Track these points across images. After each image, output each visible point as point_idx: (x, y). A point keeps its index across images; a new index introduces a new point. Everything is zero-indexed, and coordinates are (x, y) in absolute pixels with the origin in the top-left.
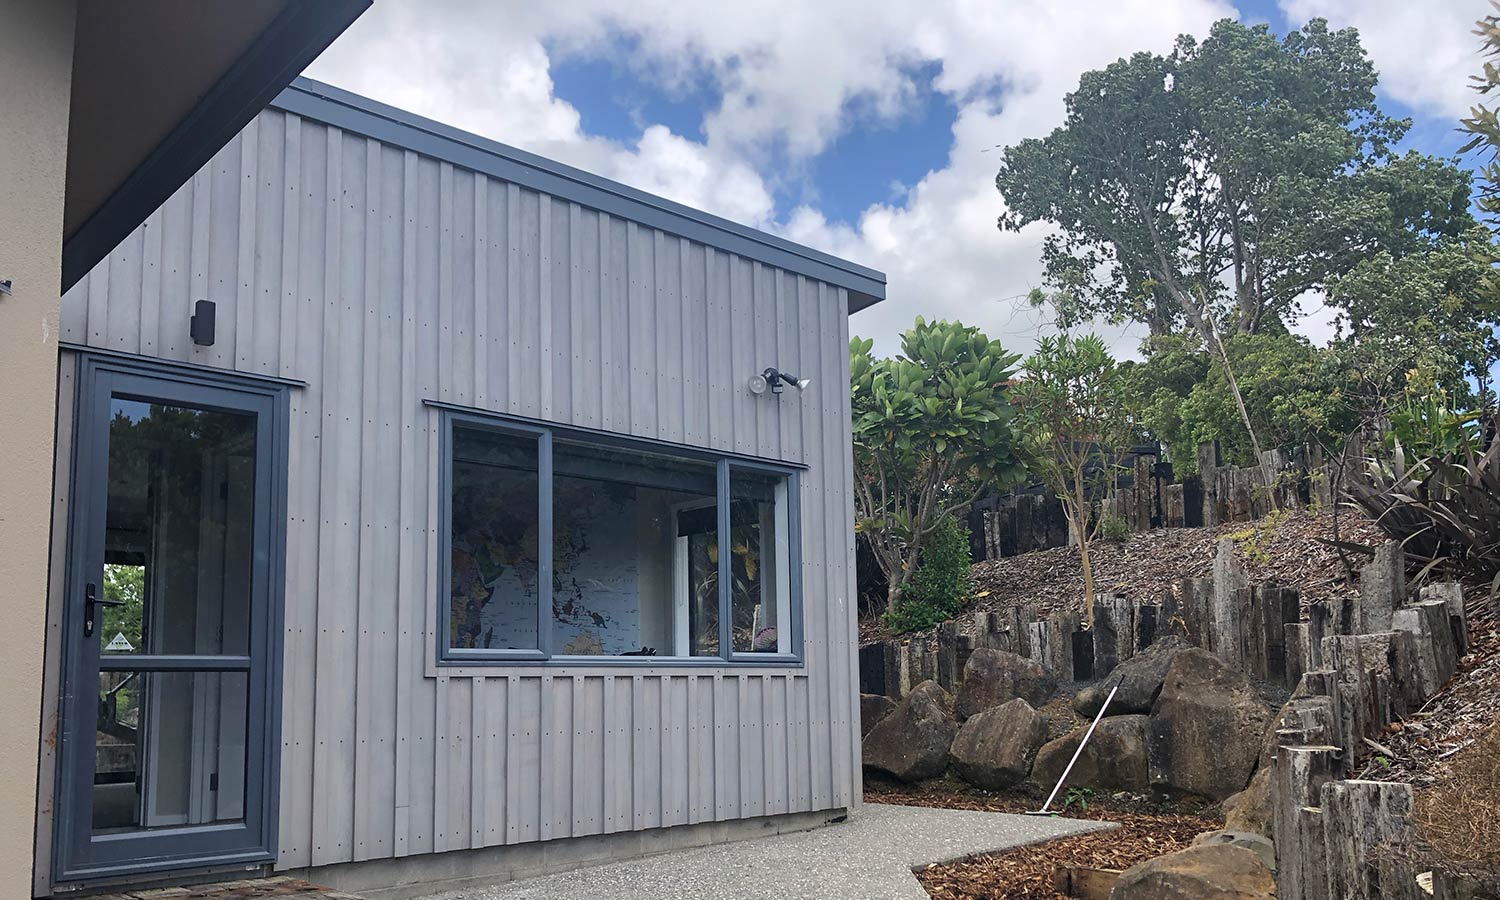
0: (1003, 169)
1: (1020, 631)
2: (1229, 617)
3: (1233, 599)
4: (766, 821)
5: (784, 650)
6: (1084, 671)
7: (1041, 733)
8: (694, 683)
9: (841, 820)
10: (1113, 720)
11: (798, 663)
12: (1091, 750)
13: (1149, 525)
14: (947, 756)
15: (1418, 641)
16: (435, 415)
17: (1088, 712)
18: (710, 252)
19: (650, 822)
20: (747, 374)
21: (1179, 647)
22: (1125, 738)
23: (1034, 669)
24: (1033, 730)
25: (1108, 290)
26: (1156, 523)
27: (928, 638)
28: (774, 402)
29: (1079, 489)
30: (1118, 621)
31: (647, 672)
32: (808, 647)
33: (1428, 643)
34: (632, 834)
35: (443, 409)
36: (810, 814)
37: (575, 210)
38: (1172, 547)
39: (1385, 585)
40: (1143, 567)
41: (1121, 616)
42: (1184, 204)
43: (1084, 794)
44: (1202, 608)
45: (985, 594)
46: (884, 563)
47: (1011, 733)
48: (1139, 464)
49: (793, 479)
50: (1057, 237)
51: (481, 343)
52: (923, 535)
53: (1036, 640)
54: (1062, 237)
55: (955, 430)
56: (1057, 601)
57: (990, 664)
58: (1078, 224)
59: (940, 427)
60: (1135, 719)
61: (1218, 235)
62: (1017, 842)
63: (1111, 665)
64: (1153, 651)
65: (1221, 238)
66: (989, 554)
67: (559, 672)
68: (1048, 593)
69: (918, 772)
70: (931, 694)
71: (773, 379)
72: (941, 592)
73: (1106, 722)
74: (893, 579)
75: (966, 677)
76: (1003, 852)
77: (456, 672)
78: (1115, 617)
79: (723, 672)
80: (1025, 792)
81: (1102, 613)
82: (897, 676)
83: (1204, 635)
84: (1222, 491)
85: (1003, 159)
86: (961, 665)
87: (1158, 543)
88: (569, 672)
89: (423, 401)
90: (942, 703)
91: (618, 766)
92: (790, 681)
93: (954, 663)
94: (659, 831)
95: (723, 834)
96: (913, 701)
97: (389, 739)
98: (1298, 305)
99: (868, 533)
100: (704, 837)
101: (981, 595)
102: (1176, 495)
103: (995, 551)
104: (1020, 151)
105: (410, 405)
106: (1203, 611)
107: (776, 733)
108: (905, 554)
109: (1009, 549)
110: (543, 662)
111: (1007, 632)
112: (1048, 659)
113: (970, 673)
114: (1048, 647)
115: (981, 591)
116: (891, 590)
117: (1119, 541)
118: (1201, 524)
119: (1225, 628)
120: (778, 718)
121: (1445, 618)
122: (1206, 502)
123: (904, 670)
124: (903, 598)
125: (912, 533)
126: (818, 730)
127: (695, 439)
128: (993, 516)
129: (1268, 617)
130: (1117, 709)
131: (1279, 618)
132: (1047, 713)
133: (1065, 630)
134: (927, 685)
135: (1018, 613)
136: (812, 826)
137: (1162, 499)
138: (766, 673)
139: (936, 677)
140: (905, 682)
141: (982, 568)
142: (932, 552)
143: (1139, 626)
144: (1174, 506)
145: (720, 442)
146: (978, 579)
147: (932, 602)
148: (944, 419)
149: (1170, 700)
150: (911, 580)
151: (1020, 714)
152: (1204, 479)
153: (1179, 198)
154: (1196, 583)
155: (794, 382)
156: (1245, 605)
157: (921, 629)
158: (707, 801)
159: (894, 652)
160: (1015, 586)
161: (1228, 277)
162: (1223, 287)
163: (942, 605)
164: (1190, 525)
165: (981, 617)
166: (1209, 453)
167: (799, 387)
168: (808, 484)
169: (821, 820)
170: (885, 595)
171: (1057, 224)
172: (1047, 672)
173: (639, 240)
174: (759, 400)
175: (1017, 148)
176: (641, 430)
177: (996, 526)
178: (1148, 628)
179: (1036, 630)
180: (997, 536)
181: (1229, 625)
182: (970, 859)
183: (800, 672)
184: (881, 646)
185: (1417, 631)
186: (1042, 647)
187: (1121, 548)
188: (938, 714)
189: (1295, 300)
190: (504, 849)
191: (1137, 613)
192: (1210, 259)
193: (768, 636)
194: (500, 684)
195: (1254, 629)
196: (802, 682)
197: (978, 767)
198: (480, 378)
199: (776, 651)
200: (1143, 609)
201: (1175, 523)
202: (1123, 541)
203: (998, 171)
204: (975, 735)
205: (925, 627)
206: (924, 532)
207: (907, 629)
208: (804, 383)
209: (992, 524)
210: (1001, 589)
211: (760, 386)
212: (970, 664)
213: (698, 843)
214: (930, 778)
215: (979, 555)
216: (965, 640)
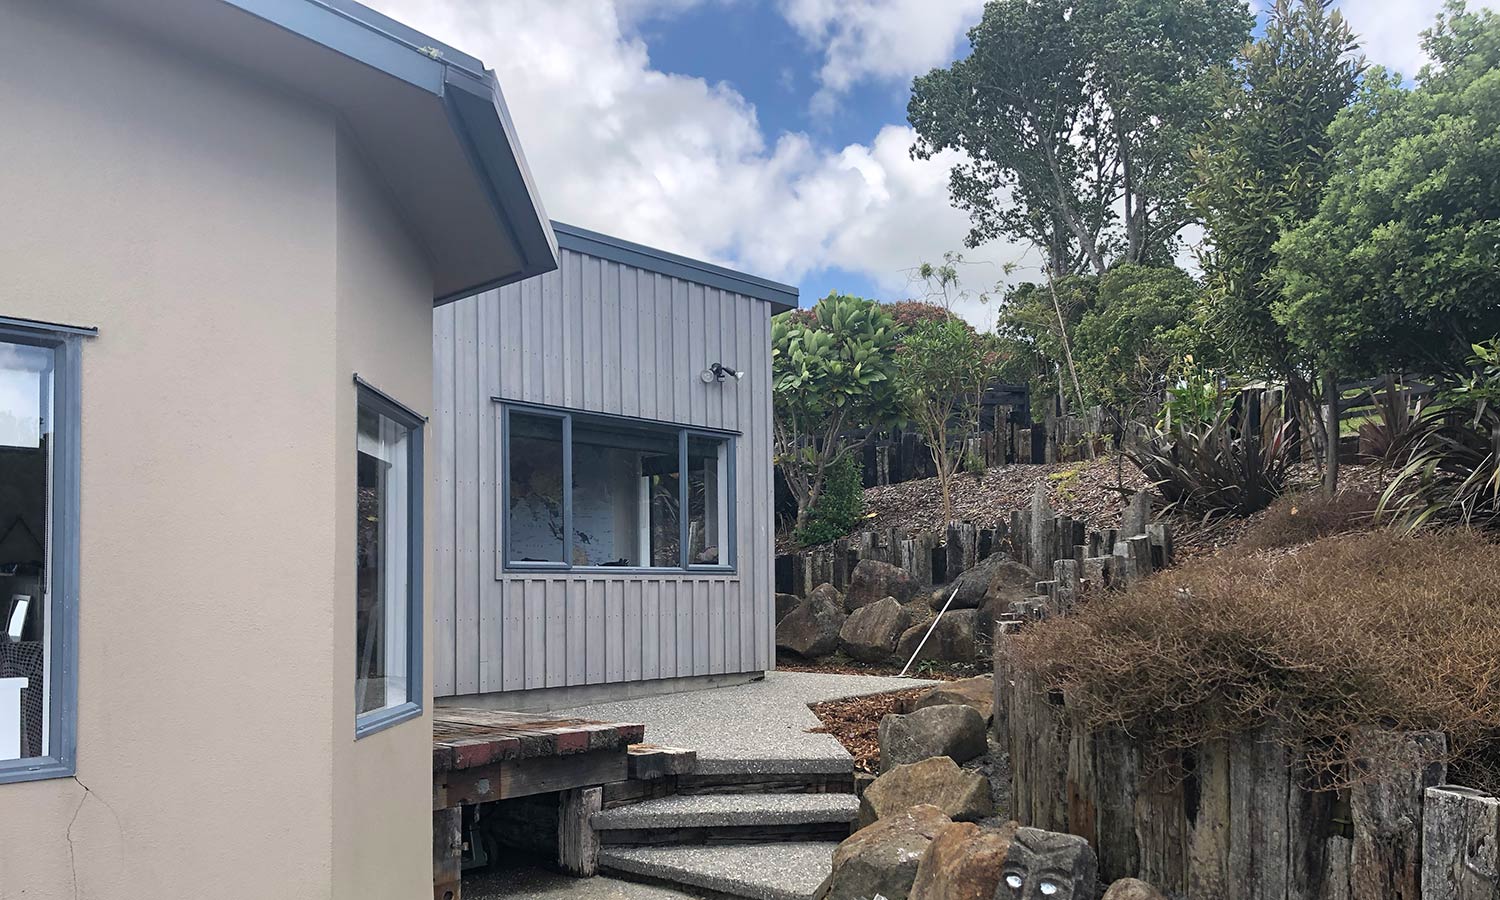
0: (913, 98)
1: (895, 546)
2: (1040, 540)
3: (1044, 527)
4: (710, 678)
5: (723, 562)
6: (940, 576)
7: (905, 621)
8: (663, 584)
9: (760, 679)
10: (954, 612)
11: (733, 572)
12: (938, 633)
13: (1004, 461)
14: (838, 638)
15: (1126, 562)
16: (499, 407)
17: (937, 607)
18: (675, 281)
19: (635, 677)
20: (700, 369)
21: (1005, 560)
22: (960, 625)
23: (903, 576)
24: (898, 619)
25: (1011, 213)
26: (1010, 460)
27: (827, 550)
28: (717, 389)
29: (943, 439)
30: (965, 540)
31: (633, 577)
32: (740, 560)
33: (1133, 563)
34: (623, 684)
35: (504, 403)
36: (740, 674)
37: (585, 258)
38: (1016, 481)
39: (1136, 521)
40: (992, 498)
41: (967, 537)
42: (1082, 133)
43: (932, 664)
44: (1023, 531)
45: (873, 515)
46: (795, 490)
47: (883, 622)
48: (999, 412)
49: (730, 442)
50: (963, 165)
51: (526, 357)
52: (826, 468)
53: (906, 554)
54: (967, 166)
55: (852, 388)
56: (926, 523)
57: (870, 572)
58: (983, 152)
59: (841, 384)
60: (969, 612)
61: (1113, 165)
62: (877, 691)
63: (959, 572)
64: (986, 564)
65: (1115, 169)
66: (880, 480)
67: (577, 577)
68: (920, 516)
69: (815, 651)
70: (828, 593)
71: (718, 371)
72: (839, 514)
73: (948, 613)
74: (801, 502)
75: (853, 581)
76: (867, 697)
77: (514, 576)
78: (963, 538)
79: (683, 577)
80: (891, 664)
81: (953, 534)
82: (803, 579)
83: (1024, 552)
84: (1060, 436)
85: (913, 90)
86: (850, 571)
87: (1007, 478)
88: (583, 577)
89: (492, 398)
90: (835, 600)
91: (614, 640)
92: (727, 585)
93: (845, 571)
94: (641, 682)
95: (682, 685)
96: (813, 599)
97: (475, 618)
98: (1180, 237)
99: (783, 466)
100: (669, 687)
101: (869, 516)
102: (1025, 438)
103: (884, 478)
104: (929, 81)
105: (484, 401)
106: (1024, 535)
107: (717, 620)
108: (811, 481)
109: (895, 478)
110: (567, 570)
111: (886, 548)
112: (914, 567)
113: (855, 577)
114: (914, 559)
115: (870, 513)
116: (800, 512)
117: (978, 475)
118: (1042, 462)
119: (1038, 548)
120: (719, 610)
121: (1147, 548)
122: (1048, 445)
123: (808, 575)
124: (810, 518)
125: (817, 466)
126: (746, 617)
127: (665, 416)
128: (883, 450)
129: (1064, 540)
130: (957, 604)
131: (1071, 543)
132: (909, 608)
133: (926, 547)
134: (825, 587)
135: (894, 533)
136: (740, 682)
137: (1015, 441)
138: (711, 578)
139: (832, 581)
140: (808, 584)
141: (871, 493)
142: (832, 479)
143: (980, 544)
144: (1024, 447)
145: (682, 418)
146: (869, 502)
147: (831, 521)
148: (845, 379)
149: (993, 599)
150: (815, 505)
151: (891, 608)
152: (1047, 427)
153: (1078, 127)
154: (1021, 514)
155: (732, 374)
156: (1051, 529)
157: (823, 543)
158: (671, 665)
159: (801, 561)
160: (897, 510)
161: (1118, 206)
162: (1115, 216)
163: (839, 524)
164: (1034, 462)
165: (867, 535)
166: (1051, 405)
167: (736, 377)
168: (742, 445)
169: (747, 679)
170: (795, 516)
171: (963, 151)
172: (912, 578)
173: (627, 274)
174: (709, 388)
175: (927, 77)
176: (629, 411)
177: (886, 458)
178: (986, 545)
179: (906, 546)
180: (886, 466)
181: (1040, 545)
182: (845, 700)
183: (735, 578)
184: (790, 557)
185: (1126, 556)
186: (910, 559)
187: (979, 480)
188: (831, 608)
189: (1178, 233)
190: (545, 690)
191: (978, 535)
192: (1104, 189)
193: (710, 552)
194: (541, 584)
195: (1055, 549)
196: (736, 584)
197: (858, 646)
198: (526, 381)
199: (717, 563)
200: (982, 532)
201: (1024, 460)
202: (982, 474)
203: (910, 100)
204: (857, 624)
205: (826, 542)
206: (826, 466)
207: (812, 543)
208: (740, 375)
209: (883, 456)
210: (887, 510)
211: (709, 377)
212: (857, 571)
213: (665, 691)
214: (824, 654)
215: (870, 482)
216: (855, 552)
